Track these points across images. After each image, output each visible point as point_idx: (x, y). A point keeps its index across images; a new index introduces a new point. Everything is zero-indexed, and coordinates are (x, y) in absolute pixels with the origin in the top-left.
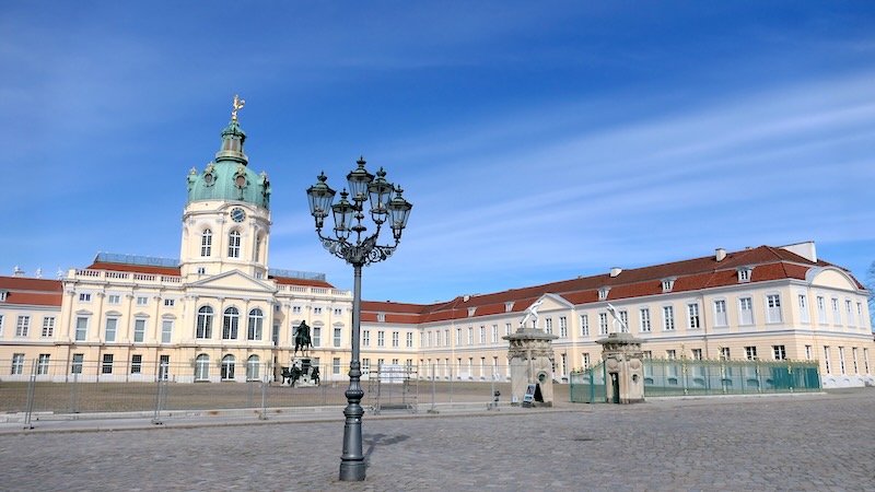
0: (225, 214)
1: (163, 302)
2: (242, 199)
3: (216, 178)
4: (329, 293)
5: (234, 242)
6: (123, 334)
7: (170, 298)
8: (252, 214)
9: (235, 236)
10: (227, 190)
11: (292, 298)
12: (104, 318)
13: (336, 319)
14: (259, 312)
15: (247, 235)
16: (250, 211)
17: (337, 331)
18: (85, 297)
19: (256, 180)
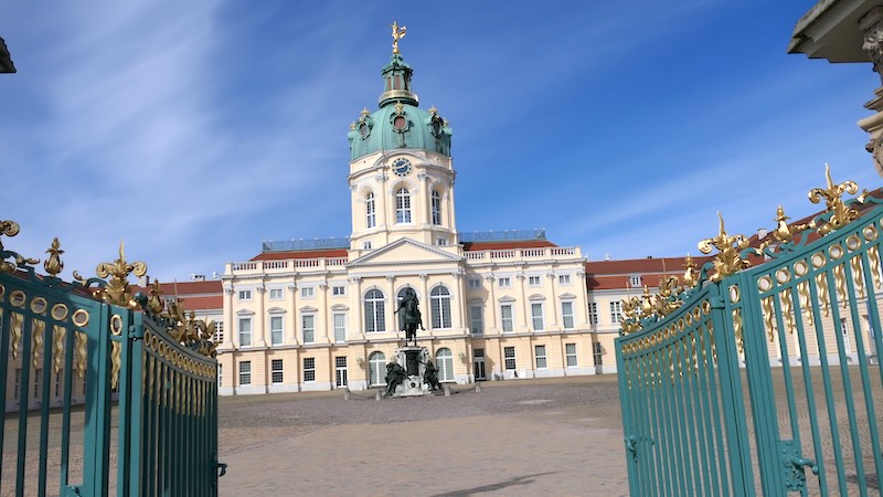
0: (385, 169)
1: (330, 291)
2: (404, 146)
3: (371, 127)
4: (547, 254)
5: (402, 202)
6: (290, 335)
7: (339, 285)
8: (420, 162)
9: (403, 195)
10: (384, 138)
11: (495, 267)
12: (268, 317)
13: (562, 289)
14: (445, 291)
15: (417, 192)
16: (416, 160)
17: (567, 306)
18: (244, 295)
19: (420, 118)
